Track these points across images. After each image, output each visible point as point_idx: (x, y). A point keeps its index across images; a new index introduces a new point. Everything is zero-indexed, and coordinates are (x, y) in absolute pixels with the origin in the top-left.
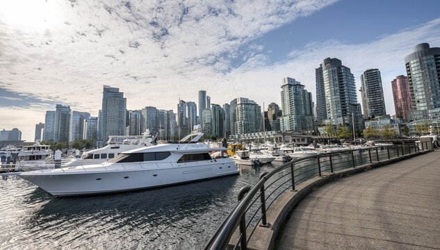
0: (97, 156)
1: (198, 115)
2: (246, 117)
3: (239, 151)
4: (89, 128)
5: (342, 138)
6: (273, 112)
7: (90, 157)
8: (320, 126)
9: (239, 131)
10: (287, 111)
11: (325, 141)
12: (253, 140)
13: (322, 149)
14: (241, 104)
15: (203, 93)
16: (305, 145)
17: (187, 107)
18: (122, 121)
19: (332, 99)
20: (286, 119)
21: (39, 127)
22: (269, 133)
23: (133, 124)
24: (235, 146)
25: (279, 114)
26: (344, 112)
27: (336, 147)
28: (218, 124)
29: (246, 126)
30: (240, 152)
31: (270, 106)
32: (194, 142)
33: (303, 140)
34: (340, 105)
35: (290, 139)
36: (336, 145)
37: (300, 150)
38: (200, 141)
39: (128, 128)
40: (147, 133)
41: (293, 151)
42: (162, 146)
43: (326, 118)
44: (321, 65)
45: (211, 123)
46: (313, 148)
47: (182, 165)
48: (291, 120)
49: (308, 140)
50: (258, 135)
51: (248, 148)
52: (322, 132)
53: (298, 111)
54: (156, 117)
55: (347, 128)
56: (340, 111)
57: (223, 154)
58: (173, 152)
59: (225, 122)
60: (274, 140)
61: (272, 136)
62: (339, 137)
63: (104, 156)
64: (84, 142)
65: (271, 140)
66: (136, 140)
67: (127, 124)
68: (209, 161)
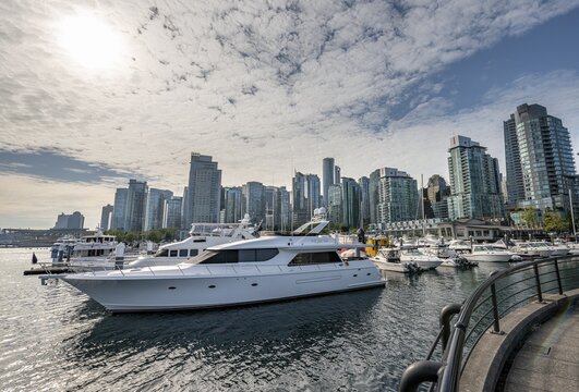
0: (174, 254)
1: (322, 194)
2: (395, 197)
3: (384, 249)
4: (171, 212)
5: (552, 230)
6: (437, 189)
7: (165, 253)
8: (513, 210)
9: (383, 217)
10: (460, 188)
11: (524, 236)
12: (405, 232)
13: (519, 248)
14: (387, 177)
15: (329, 162)
16: (490, 241)
17: (306, 183)
18: (215, 202)
19: (532, 168)
20: (458, 200)
21: (106, 210)
22: (431, 221)
23: (230, 207)
24: (377, 241)
25: (445, 191)
26: (554, 189)
27: (542, 245)
28: (351, 208)
29: (393, 210)
30: (386, 250)
31: (432, 180)
32: (314, 235)
33: (486, 232)
34: (546, 177)
35: (465, 231)
36: (543, 241)
37: (482, 249)
38: (324, 232)
39: (223, 212)
40: (246, 219)
41: (470, 251)
42: (266, 239)
43: (523, 198)
44: (512, 116)
45: (341, 205)
46: (503, 245)
47: (296, 269)
48: (465, 202)
49: (495, 232)
50: (413, 225)
51: (398, 245)
52: (517, 221)
53: (476, 187)
54: (262, 197)
55: (559, 214)
56: (547, 187)
57: (358, 253)
58: (282, 249)
59: (362, 205)
60: (440, 232)
61: (435, 227)
62: (546, 229)
63: (184, 253)
64: (163, 231)
65: (434, 233)
66: (230, 230)
67: (222, 207)
68: (337, 264)
